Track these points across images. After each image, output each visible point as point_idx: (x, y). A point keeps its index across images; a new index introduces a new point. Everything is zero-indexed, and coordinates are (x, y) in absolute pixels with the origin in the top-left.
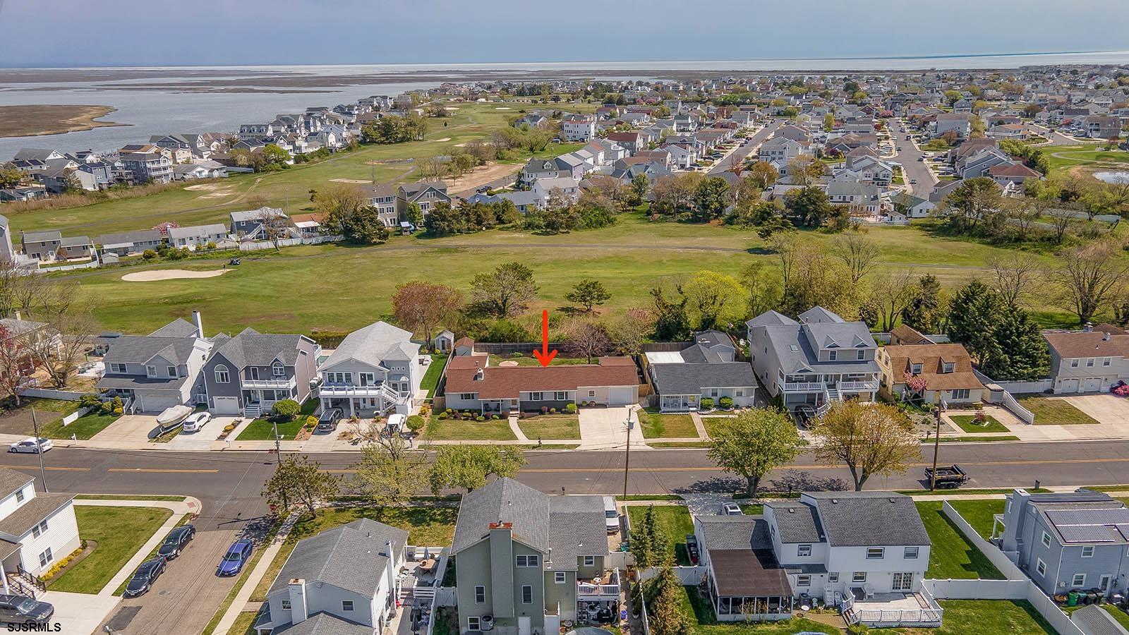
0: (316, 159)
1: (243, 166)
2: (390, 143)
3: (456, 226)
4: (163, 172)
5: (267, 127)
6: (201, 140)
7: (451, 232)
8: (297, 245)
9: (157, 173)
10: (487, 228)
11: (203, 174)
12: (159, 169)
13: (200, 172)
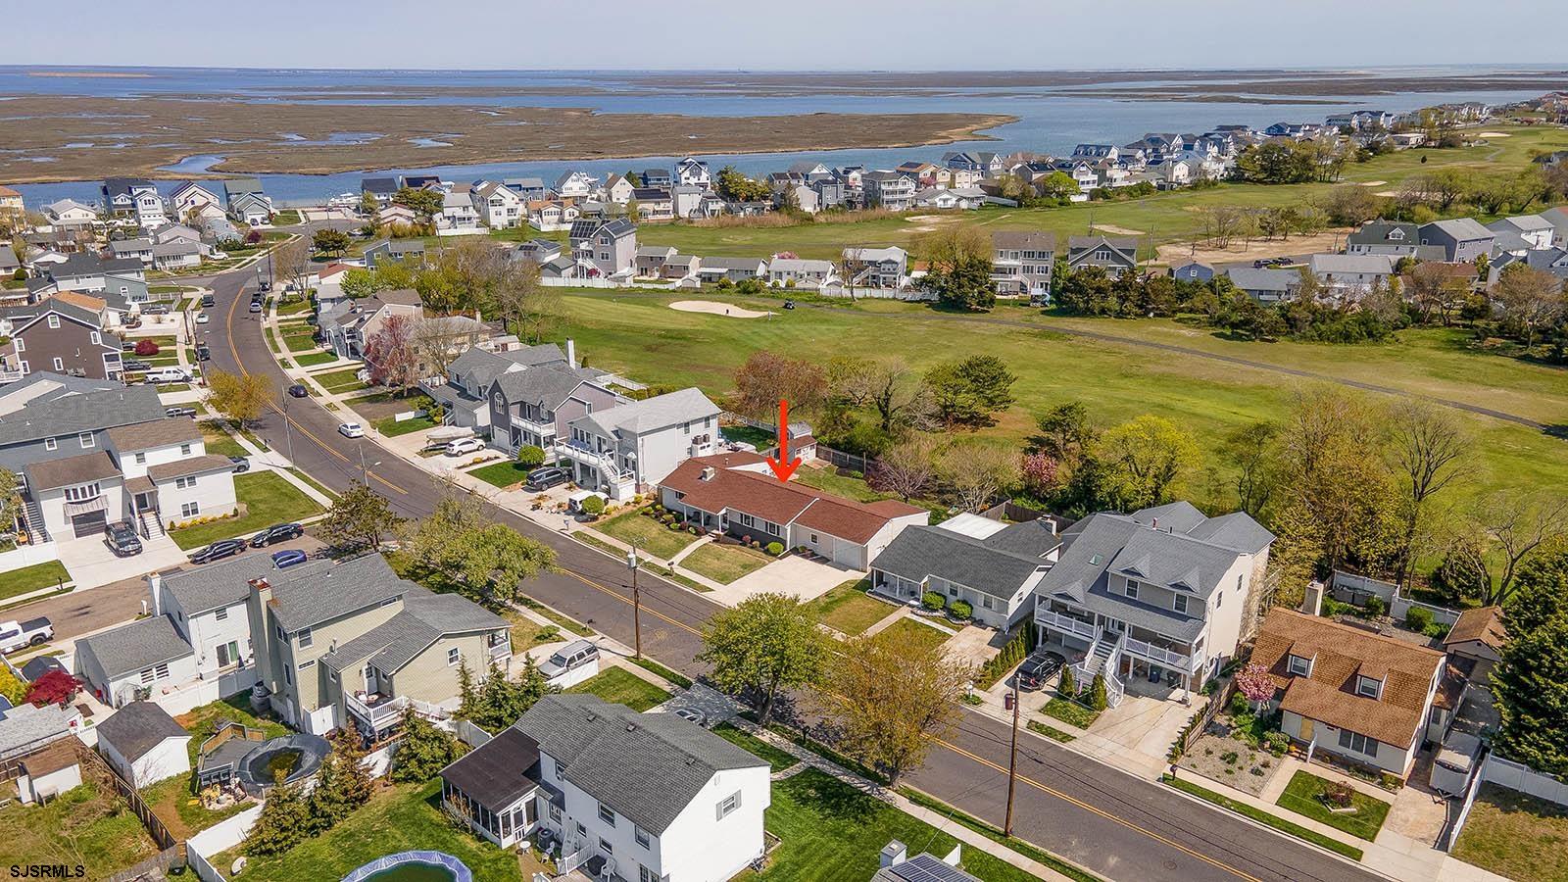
0: (1123, 197)
1: (1008, 197)
2: (1273, 183)
3: (1096, 303)
4: (898, 196)
5: (1109, 148)
6: (997, 160)
7: (1087, 313)
8: (888, 299)
9: (890, 197)
10: (1156, 315)
11: (949, 202)
12: (894, 192)
13: (945, 200)
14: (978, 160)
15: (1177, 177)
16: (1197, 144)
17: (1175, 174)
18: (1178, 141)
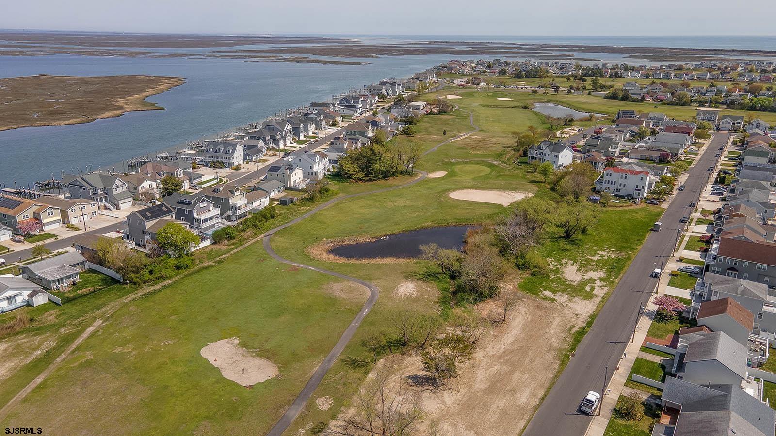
14: (99, 185)
15: (295, 182)
16: (301, 126)
17: (293, 179)
18: (288, 127)
